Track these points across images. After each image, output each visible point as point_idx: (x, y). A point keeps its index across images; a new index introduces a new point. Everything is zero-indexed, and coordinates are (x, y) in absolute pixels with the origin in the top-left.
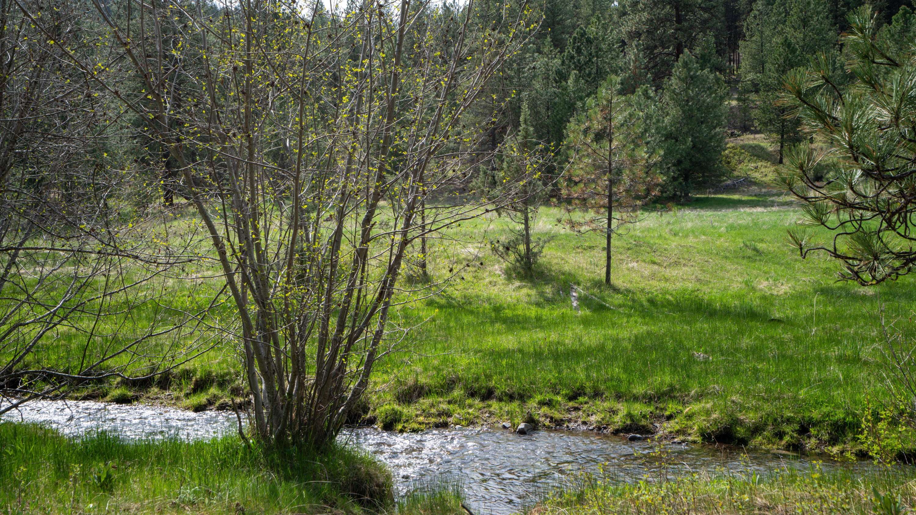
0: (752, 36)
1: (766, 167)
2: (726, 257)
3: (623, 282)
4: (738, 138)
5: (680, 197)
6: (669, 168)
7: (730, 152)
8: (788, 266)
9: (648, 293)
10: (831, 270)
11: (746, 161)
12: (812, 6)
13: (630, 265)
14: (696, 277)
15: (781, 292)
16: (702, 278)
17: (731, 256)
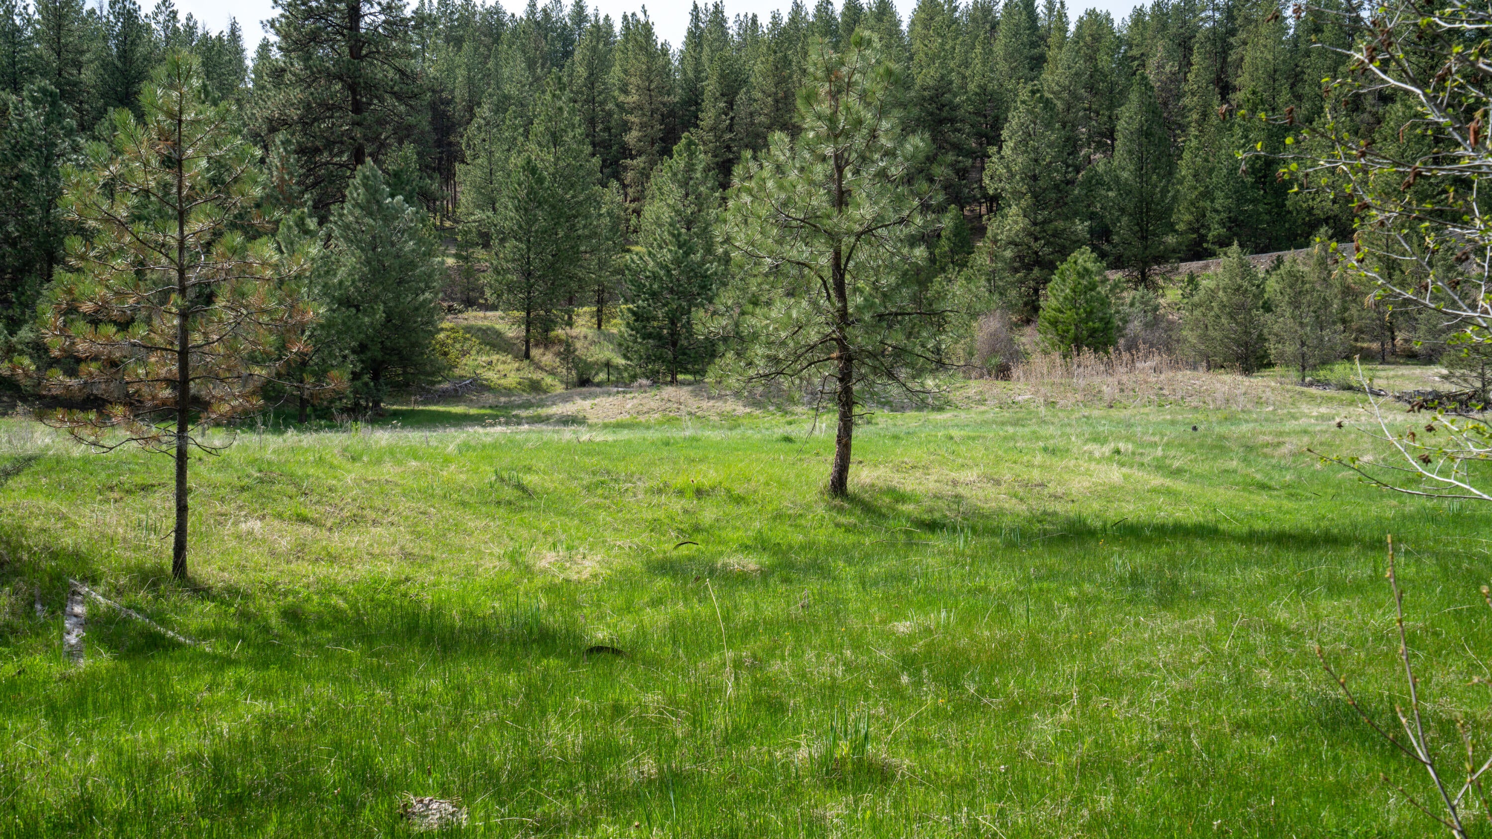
0: (475, 157)
1: (504, 362)
2: (464, 504)
3: (222, 570)
4: (460, 315)
5: (366, 408)
6: (345, 357)
7: (448, 337)
8: (584, 518)
9: (285, 595)
10: (662, 524)
11: (473, 352)
12: (566, 114)
13: (243, 527)
14: (402, 548)
15: (585, 575)
16: (416, 551)
17: (472, 501)
